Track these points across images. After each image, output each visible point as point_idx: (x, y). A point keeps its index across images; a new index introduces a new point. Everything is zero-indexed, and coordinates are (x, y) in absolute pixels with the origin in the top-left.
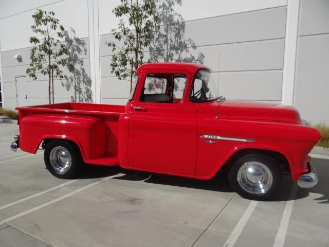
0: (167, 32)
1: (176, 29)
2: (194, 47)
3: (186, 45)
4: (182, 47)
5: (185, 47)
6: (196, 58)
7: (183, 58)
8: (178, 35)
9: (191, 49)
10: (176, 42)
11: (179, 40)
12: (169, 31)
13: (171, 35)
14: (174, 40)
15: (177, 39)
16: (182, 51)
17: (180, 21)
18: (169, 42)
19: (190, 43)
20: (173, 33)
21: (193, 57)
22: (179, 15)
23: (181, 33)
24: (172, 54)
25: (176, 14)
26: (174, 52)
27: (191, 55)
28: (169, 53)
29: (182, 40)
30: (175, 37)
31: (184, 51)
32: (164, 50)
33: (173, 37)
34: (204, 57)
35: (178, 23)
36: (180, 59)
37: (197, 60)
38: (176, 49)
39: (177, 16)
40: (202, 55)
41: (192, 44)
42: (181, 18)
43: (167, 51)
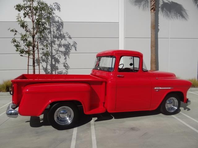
0: (50, 27)
1: (57, 25)
2: (70, 38)
3: (65, 36)
4: (62, 37)
5: (64, 37)
6: (72, 44)
7: (63, 44)
8: (58, 29)
9: (68, 39)
10: (57, 33)
11: (59, 32)
12: (52, 26)
13: (54, 29)
14: (56, 32)
15: (58, 31)
16: (62, 39)
17: (60, 21)
18: (52, 33)
19: (67, 35)
20: (55, 28)
21: (70, 44)
22: (59, 18)
23: (61, 28)
24: (55, 41)
25: (57, 16)
26: (56, 39)
27: (68, 42)
28: (52, 40)
29: (62, 33)
30: (57, 31)
31: (63, 40)
32: (48, 38)
33: (55, 30)
34: (76, 44)
35: (58, 22)
36: (61, 44)
37: (72, 46)
38: (58, 38)
39: (58, 17)
40: (76, 43)
41: (68, 36)
42: (61, 19)
43: (51, 38)
